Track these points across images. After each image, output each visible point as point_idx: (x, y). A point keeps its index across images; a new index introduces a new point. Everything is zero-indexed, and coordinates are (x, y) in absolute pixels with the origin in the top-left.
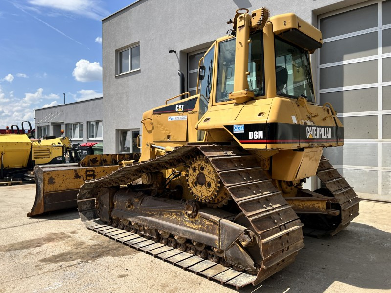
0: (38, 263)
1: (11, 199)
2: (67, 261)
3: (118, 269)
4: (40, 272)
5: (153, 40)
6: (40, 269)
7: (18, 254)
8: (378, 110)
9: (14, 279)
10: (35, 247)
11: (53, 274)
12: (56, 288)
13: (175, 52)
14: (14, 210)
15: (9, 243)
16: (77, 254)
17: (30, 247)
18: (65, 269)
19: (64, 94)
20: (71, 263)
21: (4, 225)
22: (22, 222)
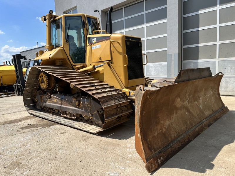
0: (19, 129)
1: (7, 101)
2: (35, 128)
3: (61, 130)
4: (19, 133)
5: (85, 5)
6: (19, 132)
7: (8, 126)
8: (216, 41)
9: (5, 136)
10: (18, 122)
11: (26, 134)
12: (27, 139)
13: (98, 11)
14: (8, 106)
15: (4, 121)
16: (40, 124)
17: (15, 122)
18: (33, 131)
19: (37, 42)
20: (36, 128)
21: (2, 113)
22: (12, 111)
